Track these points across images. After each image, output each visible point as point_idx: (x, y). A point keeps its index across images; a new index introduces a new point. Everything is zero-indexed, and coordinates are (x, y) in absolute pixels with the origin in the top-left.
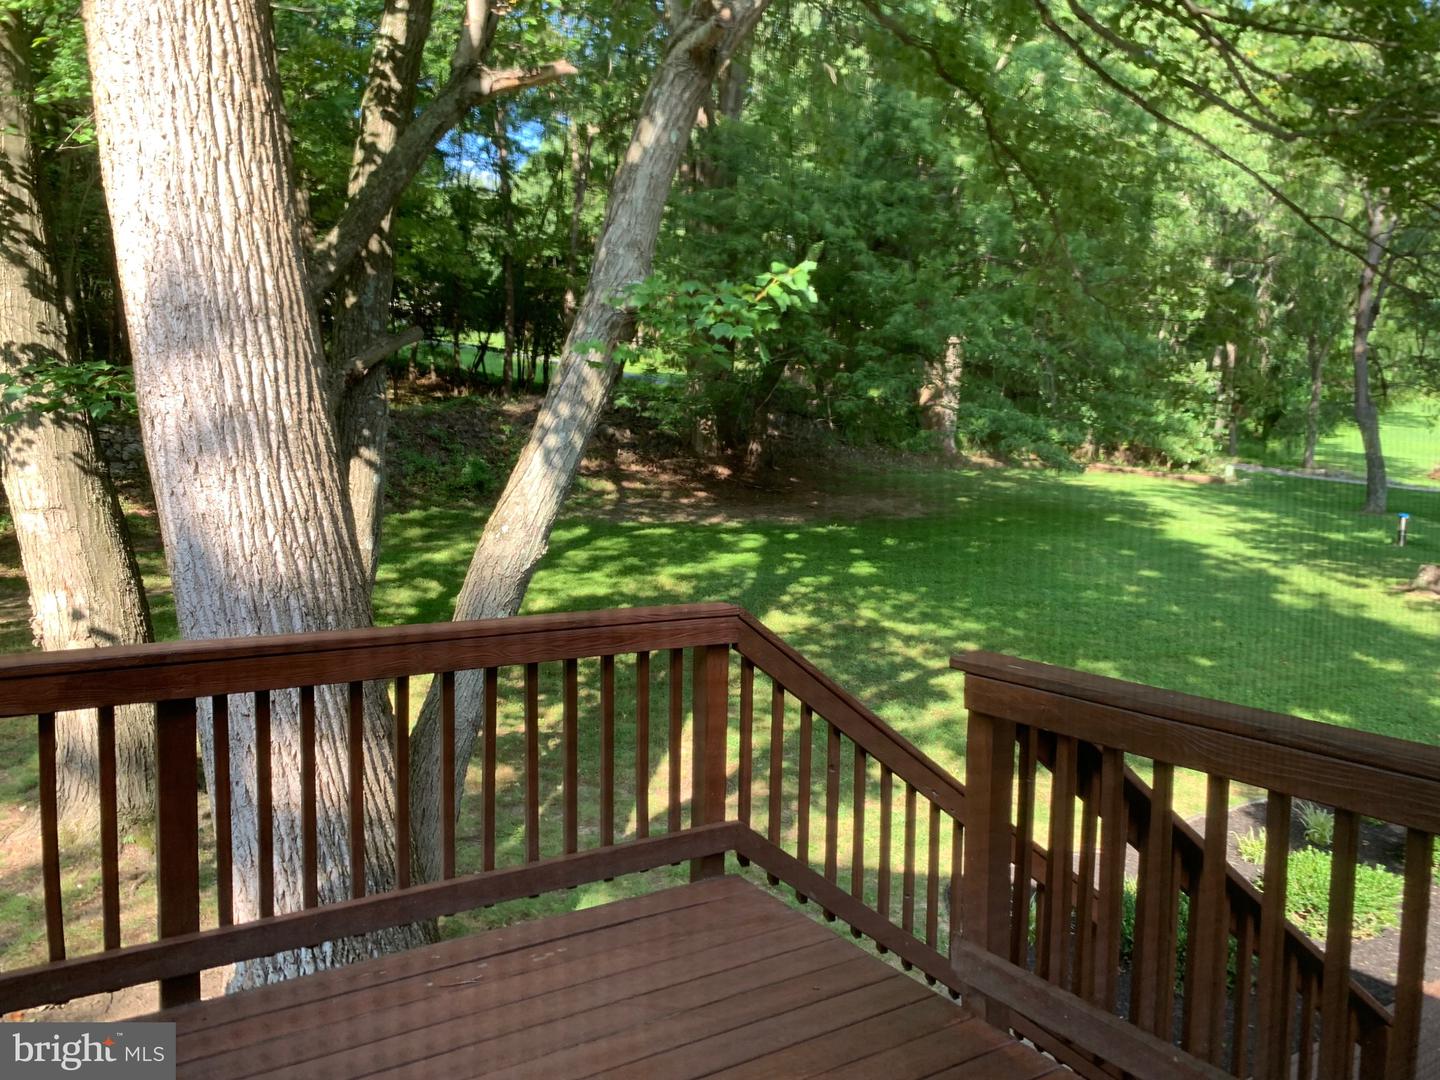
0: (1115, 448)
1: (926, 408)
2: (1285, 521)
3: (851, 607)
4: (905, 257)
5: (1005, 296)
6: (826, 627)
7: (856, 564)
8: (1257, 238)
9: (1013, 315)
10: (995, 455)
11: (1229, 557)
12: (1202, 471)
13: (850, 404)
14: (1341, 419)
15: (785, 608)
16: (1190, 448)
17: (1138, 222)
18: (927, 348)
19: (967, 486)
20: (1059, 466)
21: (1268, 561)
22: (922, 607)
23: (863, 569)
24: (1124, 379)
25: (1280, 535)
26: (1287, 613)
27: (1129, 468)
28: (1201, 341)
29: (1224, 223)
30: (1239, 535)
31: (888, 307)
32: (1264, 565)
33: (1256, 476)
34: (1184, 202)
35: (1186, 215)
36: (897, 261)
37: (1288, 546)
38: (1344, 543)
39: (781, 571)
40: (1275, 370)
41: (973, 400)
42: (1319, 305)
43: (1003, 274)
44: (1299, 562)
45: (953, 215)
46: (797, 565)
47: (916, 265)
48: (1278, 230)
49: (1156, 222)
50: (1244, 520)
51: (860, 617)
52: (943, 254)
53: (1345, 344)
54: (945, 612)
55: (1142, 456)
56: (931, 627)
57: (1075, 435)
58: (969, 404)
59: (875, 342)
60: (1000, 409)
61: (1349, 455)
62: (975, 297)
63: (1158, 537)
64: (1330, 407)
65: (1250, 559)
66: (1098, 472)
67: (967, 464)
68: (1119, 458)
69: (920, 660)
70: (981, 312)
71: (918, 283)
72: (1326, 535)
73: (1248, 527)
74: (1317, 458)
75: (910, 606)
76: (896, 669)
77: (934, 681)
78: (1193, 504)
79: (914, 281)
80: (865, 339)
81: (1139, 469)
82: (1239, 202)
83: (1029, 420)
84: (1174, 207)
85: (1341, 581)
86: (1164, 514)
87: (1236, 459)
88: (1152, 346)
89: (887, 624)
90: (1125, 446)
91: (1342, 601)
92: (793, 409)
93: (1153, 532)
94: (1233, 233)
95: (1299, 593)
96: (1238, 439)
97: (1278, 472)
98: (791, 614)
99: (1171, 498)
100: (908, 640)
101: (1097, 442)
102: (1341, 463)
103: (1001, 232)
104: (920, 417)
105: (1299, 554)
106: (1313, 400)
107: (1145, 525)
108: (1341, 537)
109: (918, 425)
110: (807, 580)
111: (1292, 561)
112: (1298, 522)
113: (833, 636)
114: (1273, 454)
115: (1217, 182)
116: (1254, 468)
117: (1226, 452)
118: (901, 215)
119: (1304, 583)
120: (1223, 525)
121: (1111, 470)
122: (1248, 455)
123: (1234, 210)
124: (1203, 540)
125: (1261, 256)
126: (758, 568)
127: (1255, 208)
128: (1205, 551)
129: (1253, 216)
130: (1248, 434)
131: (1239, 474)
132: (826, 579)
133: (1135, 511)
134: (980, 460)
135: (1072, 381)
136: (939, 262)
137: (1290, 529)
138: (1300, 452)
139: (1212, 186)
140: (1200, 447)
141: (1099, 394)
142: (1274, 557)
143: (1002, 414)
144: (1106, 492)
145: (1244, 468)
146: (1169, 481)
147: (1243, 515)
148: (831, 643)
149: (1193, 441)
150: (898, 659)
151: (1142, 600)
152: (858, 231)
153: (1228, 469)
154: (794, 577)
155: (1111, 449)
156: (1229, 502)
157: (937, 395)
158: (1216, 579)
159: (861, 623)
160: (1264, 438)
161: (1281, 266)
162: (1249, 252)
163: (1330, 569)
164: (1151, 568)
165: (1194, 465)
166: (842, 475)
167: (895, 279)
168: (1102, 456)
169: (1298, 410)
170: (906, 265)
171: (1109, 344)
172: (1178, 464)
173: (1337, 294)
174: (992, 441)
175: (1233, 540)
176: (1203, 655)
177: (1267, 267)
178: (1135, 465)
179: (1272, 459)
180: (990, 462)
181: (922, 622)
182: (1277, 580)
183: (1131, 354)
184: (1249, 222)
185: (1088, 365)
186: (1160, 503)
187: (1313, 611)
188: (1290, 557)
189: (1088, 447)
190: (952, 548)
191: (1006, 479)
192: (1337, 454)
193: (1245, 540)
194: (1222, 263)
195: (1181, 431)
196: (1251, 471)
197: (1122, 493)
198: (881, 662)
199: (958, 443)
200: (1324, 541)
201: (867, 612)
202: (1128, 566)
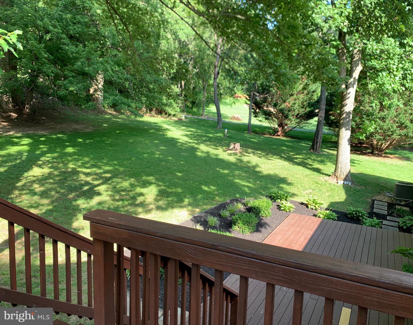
0: (152, 110)
1: (92, 95)
2: (198, 131)
3: (66, 164)
4: (81, 42)
5: (115, 59)
6: (56, 173)
7: (68, 148)
8: (189, 49)
9: (119, 66)
10: (115, 110)
11: (184, 142)
12: (176, 117)
13: (63, 92)
14: (210, 103)
15: (40, 166)
16: (173, 110)
17: (156, 40)
18: (90, 74)
19: (107, 121)
20: (136, 115)
21: (194, 143)
22: (92, 162)
23: (70, 150)
24: (154, 89)
25: (197, 135)
26: (200, 158)
27: (156, 116)
28: (175, 79)
29: (180, 44)
30: (187, 135)
31: (76, 59)
32: (194, 144)
33: (190, 119)
34: (169, 36)
35: (170, 40)
36: (78, 43)
37: (200, 138)
38: (212, 137)
39: (38, 152)
40: (194, 88)
41: (107, 93)
42: (205, 70)
43: (115, 52)
44: (202, 143)
45: (97, 30)
46: (45, 149)
47: (85, 46)
48: (194, 48)
49: (161, 41)
50: (188, 131)
51: (69, 168)
52: (94, 43)
53: (211, 82)
54: (100, 164)
55: (160, 112)
56: (94, 169)
57: (139, 105)
58: (106, 94)
59: (71, 71)
60: (116, 96)
61: (213, 113)
62: (106, 59)
63: (166, 136)
64: (208, 99)
65: (190, 143)
66: (147, 116)
67: (107, 113)
68: (153, 113)
69: (91, 182)
70: (108, 64)
71: (86, 52)
72: (208, 135)
73: (189, 133)
74: (205, 113)
75: (88, 162)
76: (82, 185)
77: (96, 189)
78: (174, 127)
79: (84, 51)
80: (68, 70)
81: (159, 116)
82: (184, 38)
83: (125, 100)
84: (166, 37)
85: (212, 148)
86: (167, 129)
87: (185, 113)
88: (162, 79)
89: (79, 169)
90: (154, 109)
91: (213, 153)
92: (44, 93)
93: (164, 135)
94: (182, 47)
95: (202, 152)
96: (185, 108)
97: (196, 117)
98: (43, 168)
99: (168, 125)
100: (87, 174)
101: (147, 107)
102: (211, 115)
103: (113, 38)
104: (90, 98)
105: (202, 141)
106: (204, 98)
107: (161, 133)
108: (212, 135)
109: (90, 100)
110: (49, 155)
111: (200, 143)
112: (201, 131)
113: (59, 176)
114: (194, 112)
115: (178, 31)
116: (190, 116)
117: (182, 111)
118: (78, 27)
119: (203, 149)
120: (182, 133)
121: (151, 116)
122: (188, 112)
123: (183, 40)
124: (177, 138)
125: (190, 55)
126: (29, 152)
127: (188, 40)
128: (178, 141)
129: (188, 43)
130: (188, 106)
131: (186, 118)
132: (56, 155)
133: (158, 129)
134: (111, 112)
135: (139, 88)
136: (93, 46)
137: (200, 133)
138: (201, 112)
139: (176, 32)
140: (176, 110)
141: (146, 93)
142: (196, 142)
143: (116, 98)
144: (150, 123)
145: (187, 116)
146: (167, 119)
147: (188, 130)
148: (58, 178)
149: (174, 108)
150: (83, 182)
151: (161, 156)
152: (63, 31)
153: (183, 116)
154: (43, 154)
155: (151, 110)
156: (183, 126)
157: (96, 91)
158: (181, 149)
159: (70, 170)
160: (192, 108)
161: (195, 59)
162: (187, 53)
163: (210, 145)
164: (164, 146)
165: (174, 115)
166: (63, 116)
167: (77, 49)
168: (149, 112)
169: (200, 100)
170: (81, 45)
171: (148, 78)
172: (170, 115)
173: (209, 68)
174: (114, 106)
175: (185, 137)
176: (179, 172)
177: (192, 58)
178: (158, 115)
179: (194, 114)
180: (114, 113)
181: (92, 168)
182: (197, 148)
183: (155, 81)
184: (187, 45)
185: (143, 84)
186: (165, 126)
187: (206, 157)
188: (200, 142)
189: (144, 109)
190: (103, 141)
191: (119, 118)
192: (209, 112)
193: (188, 137)
194: (180, 56)
195: (170, 105)
196: (189, 117)
197: (155, 123)
198: (77, 183)
199: (104, 107)
200: (208, 137)
201: (71, 166)
202: (157, 145)
